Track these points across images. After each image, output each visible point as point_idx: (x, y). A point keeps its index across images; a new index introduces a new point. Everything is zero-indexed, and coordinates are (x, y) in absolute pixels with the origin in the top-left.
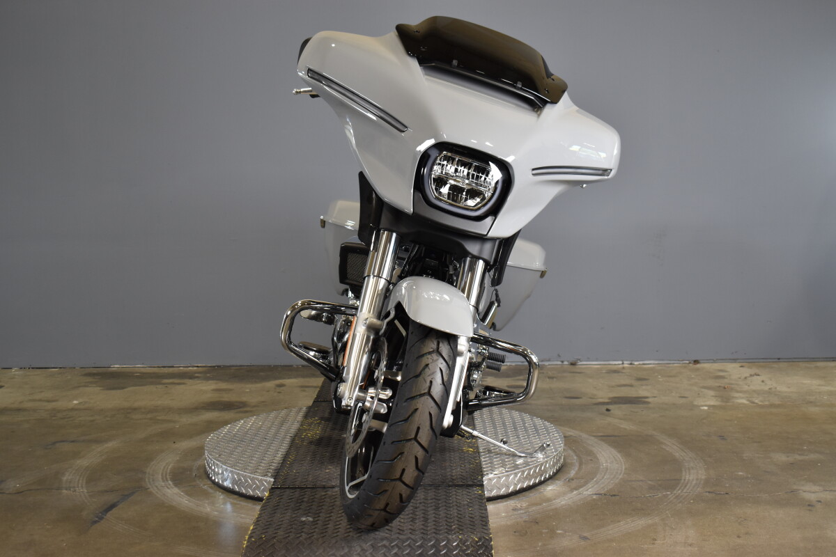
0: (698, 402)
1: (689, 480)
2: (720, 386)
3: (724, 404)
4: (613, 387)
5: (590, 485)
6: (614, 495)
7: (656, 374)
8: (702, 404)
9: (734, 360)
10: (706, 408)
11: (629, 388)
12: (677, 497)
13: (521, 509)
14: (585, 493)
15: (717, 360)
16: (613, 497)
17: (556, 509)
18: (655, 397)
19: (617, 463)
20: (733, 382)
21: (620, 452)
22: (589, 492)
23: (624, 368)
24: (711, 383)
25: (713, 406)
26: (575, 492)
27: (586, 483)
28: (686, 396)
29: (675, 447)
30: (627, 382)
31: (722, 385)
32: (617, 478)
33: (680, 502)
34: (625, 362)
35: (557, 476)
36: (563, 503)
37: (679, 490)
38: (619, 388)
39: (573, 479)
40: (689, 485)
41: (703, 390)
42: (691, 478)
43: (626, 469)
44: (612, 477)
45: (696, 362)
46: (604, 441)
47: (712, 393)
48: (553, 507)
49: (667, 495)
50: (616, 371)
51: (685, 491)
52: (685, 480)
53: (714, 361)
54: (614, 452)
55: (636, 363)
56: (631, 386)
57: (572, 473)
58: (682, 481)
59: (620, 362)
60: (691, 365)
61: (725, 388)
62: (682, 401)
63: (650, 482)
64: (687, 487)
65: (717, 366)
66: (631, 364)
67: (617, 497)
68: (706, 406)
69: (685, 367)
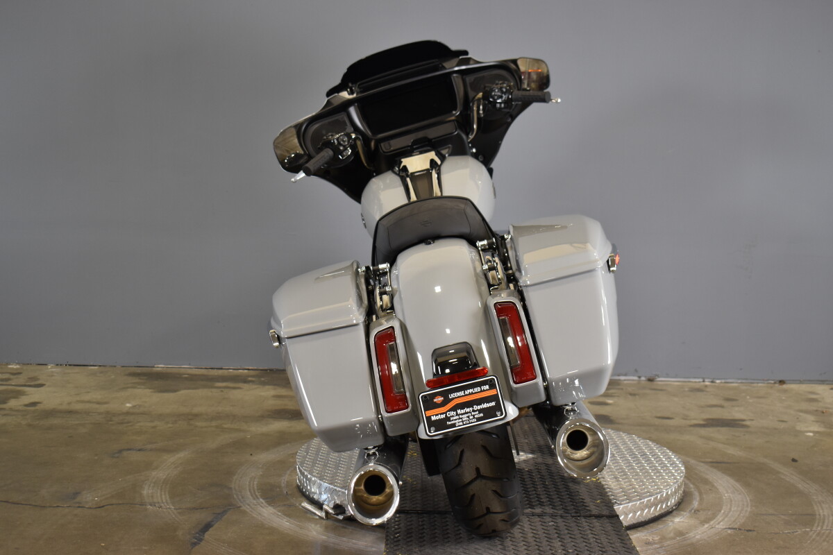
0: (800, 427)
1: (824, 515)
2: (817, 411)
3: (829, 430)
4: (702, 407)
5: (719, 518)
6: (750, 531)
7: (744, 394)
8: (806, 429)
9: (822, 382)
10: (811, 434)
11: (720, 409)
12: (818, 534)
13: (655, 543)
14: (717, 526)
15: (804, 380)
16: (750, 533)
17: (692, 544)
18: (752, 420)
19: (739, 494)
20: (829, 406)
21: (737, 481)
22: (721, 526)
23: (706, 386)
24: (804, 406)
25: (818, 432)
26: (706, 526)
27: (714, 516)
28: (785, 420)
29: (795, 477)
30: (715, 402)
31: (820, 409)
32: (746, 511)
33: (824, 541)
34: (706, 380)
35: (681, 506)
36: (697, 537)
37: (818, 526)
38: (709, 409)
39: (698, 511)
40: (826, 521)
41: (801, 414)
42: (826, 513)
43: (751, 500)
44: (740, 509)
45: (782, 382)
46: (715, 467)
47: (811, 418)
48: (689, 542)
49: (806, 533)
50: (699, 390)
51: (825, 528)
52: (820, 515)
53: (801, 382)
54: (732, 481)
55: (718, 381)
56: (722, 406)
57: (696, 504)
58: (818, 517)
59: (701, 380)
60: (777, 385)
61: (823, 413)
62: (783, 426)
63: (783, 517)
64: (826, 524)
65: (804, 388)
66: (712, 382)
67: (755, 533)
68: (810, 432)
69: (771, 387)
